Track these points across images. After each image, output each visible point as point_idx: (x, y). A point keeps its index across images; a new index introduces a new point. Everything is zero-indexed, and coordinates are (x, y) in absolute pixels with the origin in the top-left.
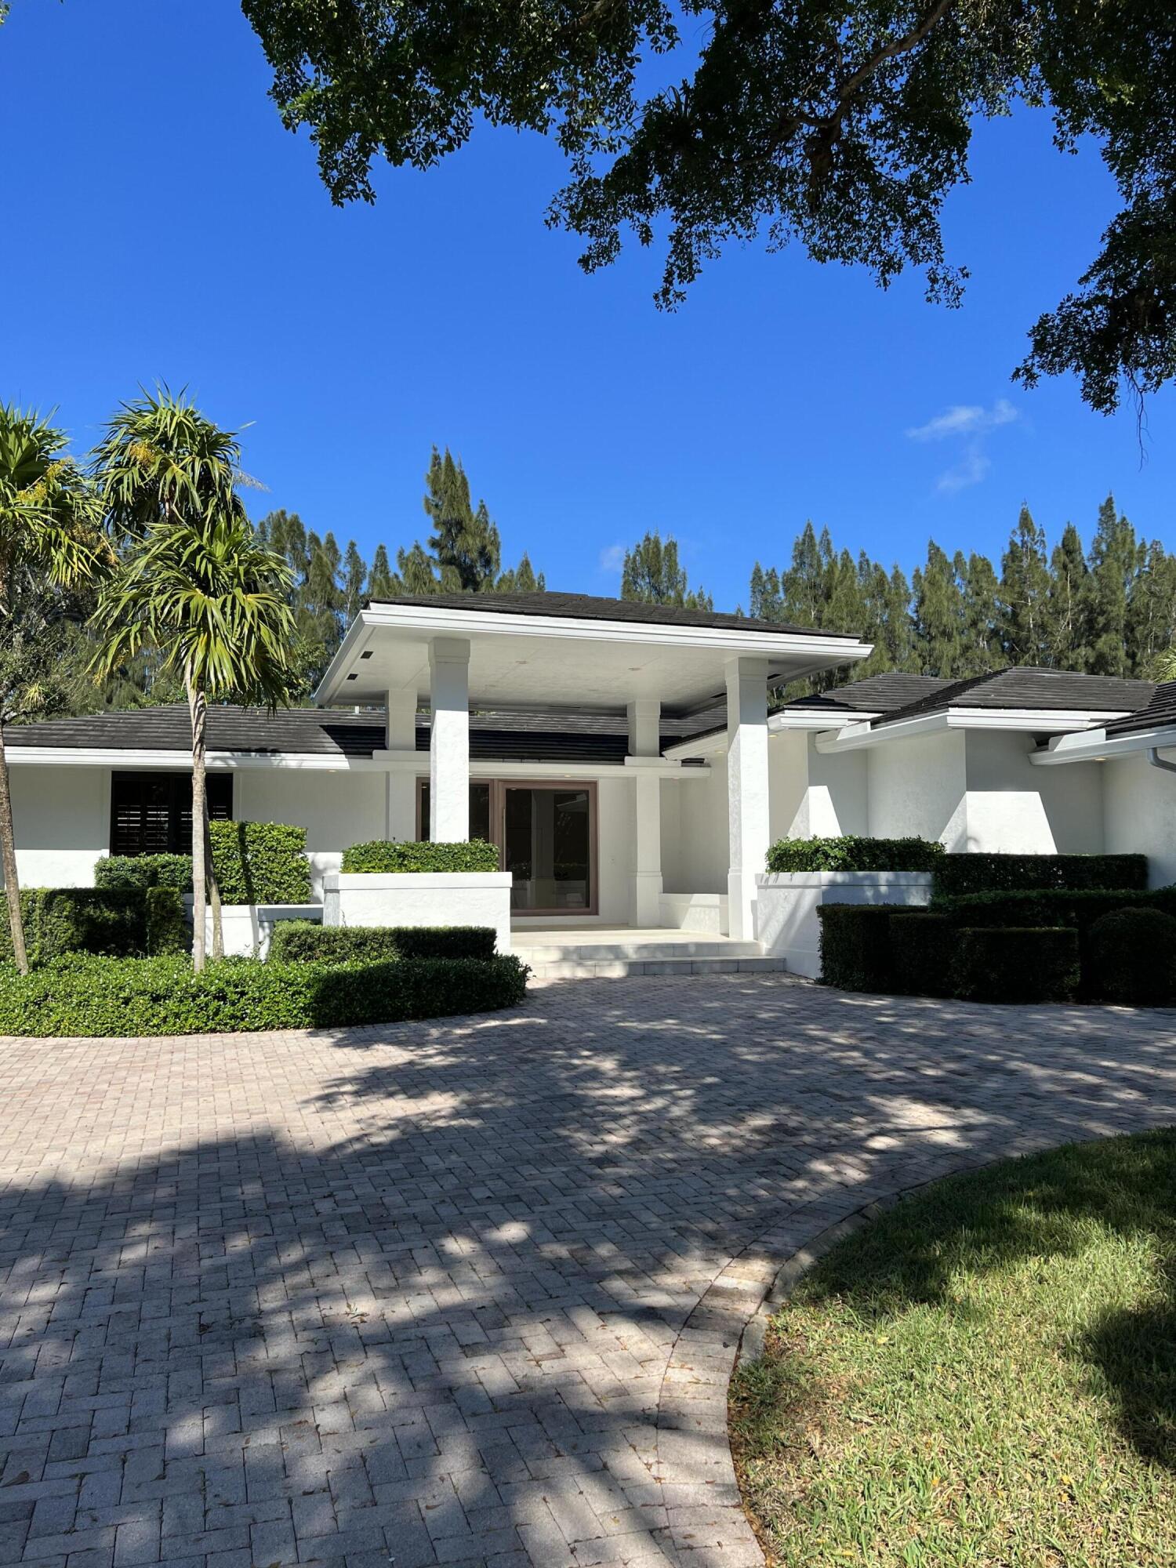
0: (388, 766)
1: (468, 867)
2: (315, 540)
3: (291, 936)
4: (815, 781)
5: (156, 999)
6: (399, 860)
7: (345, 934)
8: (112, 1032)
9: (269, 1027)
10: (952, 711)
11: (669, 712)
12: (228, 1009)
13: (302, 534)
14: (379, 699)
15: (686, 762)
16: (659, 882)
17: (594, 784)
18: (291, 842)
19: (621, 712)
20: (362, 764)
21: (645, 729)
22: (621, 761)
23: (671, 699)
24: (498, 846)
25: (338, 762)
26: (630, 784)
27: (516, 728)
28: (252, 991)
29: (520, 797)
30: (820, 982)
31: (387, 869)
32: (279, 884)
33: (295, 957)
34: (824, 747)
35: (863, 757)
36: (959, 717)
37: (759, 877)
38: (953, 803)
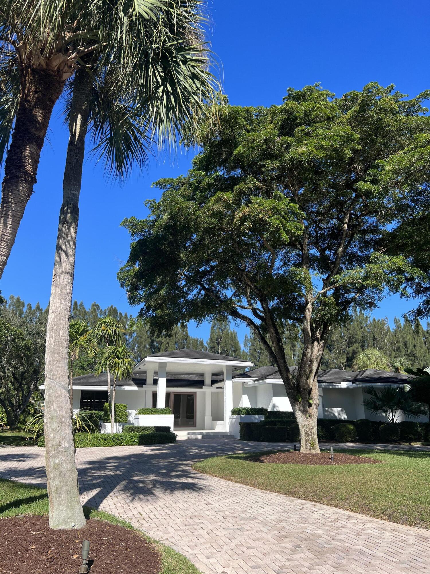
0: (146, 389)
1: (165, 414)
2: (121, 314)
3: (130, 427)
4: (244, 394)
5: (105, 439)
6: (151, 412)
7: (141, 427)
8: (96, 446)
9: (127, 445)
10: (267, 380)
11: (213, 375)
12: (119, 441)
13: (117, 313)
14: (145, 372)
15: (218, 388)
16: (211, 418)
17: (196, 393)
18: (124, 408)
19: (202, 375)
20: (141, 389)
21: (208, 380)
22: (202, 388)
23: (214, 372)
24: (171, 409)
25: (135, 388)
26: (204, 393)
27: (177, 378)
28: (124, 438)
29: (177, 396)
30: (240, 440)
31: (149, 414)
32: (121, 418)
33: (131, 432)
34: (246, 386)
35: (255, 388)
36: (269, 381)
37: (230, 416)
38: (271, 399)
